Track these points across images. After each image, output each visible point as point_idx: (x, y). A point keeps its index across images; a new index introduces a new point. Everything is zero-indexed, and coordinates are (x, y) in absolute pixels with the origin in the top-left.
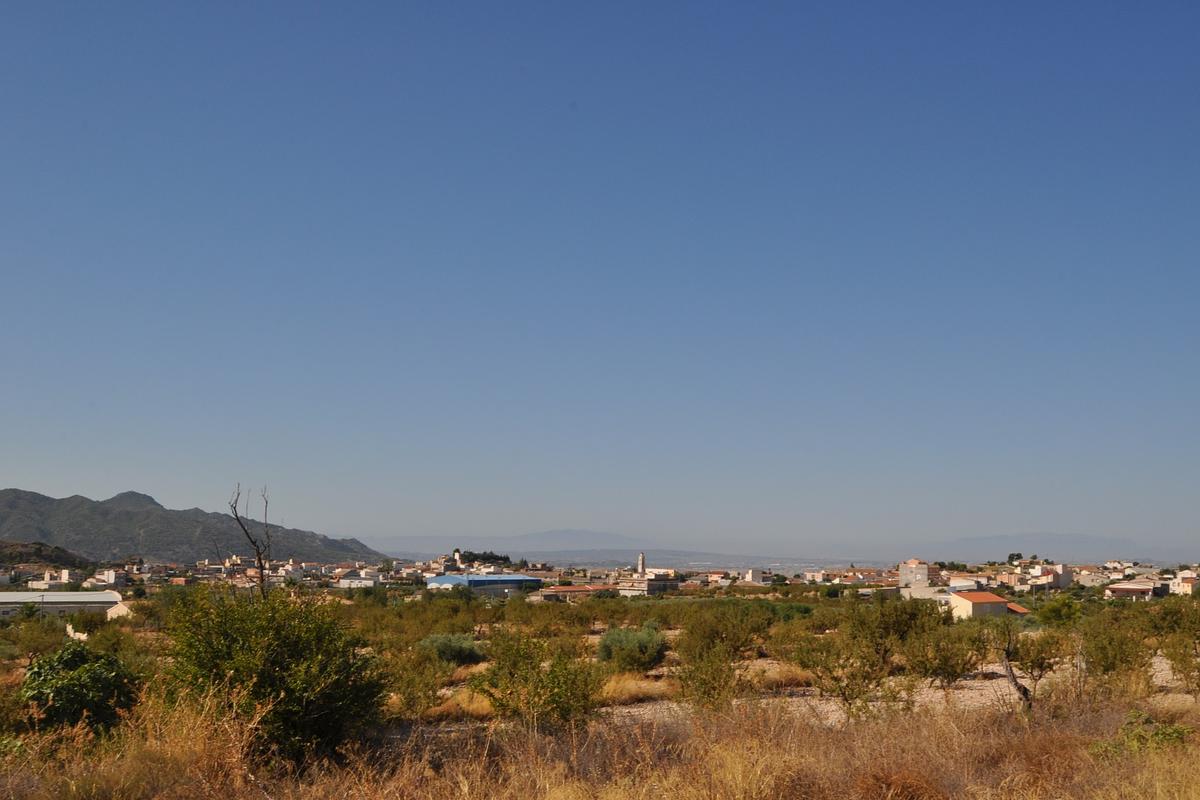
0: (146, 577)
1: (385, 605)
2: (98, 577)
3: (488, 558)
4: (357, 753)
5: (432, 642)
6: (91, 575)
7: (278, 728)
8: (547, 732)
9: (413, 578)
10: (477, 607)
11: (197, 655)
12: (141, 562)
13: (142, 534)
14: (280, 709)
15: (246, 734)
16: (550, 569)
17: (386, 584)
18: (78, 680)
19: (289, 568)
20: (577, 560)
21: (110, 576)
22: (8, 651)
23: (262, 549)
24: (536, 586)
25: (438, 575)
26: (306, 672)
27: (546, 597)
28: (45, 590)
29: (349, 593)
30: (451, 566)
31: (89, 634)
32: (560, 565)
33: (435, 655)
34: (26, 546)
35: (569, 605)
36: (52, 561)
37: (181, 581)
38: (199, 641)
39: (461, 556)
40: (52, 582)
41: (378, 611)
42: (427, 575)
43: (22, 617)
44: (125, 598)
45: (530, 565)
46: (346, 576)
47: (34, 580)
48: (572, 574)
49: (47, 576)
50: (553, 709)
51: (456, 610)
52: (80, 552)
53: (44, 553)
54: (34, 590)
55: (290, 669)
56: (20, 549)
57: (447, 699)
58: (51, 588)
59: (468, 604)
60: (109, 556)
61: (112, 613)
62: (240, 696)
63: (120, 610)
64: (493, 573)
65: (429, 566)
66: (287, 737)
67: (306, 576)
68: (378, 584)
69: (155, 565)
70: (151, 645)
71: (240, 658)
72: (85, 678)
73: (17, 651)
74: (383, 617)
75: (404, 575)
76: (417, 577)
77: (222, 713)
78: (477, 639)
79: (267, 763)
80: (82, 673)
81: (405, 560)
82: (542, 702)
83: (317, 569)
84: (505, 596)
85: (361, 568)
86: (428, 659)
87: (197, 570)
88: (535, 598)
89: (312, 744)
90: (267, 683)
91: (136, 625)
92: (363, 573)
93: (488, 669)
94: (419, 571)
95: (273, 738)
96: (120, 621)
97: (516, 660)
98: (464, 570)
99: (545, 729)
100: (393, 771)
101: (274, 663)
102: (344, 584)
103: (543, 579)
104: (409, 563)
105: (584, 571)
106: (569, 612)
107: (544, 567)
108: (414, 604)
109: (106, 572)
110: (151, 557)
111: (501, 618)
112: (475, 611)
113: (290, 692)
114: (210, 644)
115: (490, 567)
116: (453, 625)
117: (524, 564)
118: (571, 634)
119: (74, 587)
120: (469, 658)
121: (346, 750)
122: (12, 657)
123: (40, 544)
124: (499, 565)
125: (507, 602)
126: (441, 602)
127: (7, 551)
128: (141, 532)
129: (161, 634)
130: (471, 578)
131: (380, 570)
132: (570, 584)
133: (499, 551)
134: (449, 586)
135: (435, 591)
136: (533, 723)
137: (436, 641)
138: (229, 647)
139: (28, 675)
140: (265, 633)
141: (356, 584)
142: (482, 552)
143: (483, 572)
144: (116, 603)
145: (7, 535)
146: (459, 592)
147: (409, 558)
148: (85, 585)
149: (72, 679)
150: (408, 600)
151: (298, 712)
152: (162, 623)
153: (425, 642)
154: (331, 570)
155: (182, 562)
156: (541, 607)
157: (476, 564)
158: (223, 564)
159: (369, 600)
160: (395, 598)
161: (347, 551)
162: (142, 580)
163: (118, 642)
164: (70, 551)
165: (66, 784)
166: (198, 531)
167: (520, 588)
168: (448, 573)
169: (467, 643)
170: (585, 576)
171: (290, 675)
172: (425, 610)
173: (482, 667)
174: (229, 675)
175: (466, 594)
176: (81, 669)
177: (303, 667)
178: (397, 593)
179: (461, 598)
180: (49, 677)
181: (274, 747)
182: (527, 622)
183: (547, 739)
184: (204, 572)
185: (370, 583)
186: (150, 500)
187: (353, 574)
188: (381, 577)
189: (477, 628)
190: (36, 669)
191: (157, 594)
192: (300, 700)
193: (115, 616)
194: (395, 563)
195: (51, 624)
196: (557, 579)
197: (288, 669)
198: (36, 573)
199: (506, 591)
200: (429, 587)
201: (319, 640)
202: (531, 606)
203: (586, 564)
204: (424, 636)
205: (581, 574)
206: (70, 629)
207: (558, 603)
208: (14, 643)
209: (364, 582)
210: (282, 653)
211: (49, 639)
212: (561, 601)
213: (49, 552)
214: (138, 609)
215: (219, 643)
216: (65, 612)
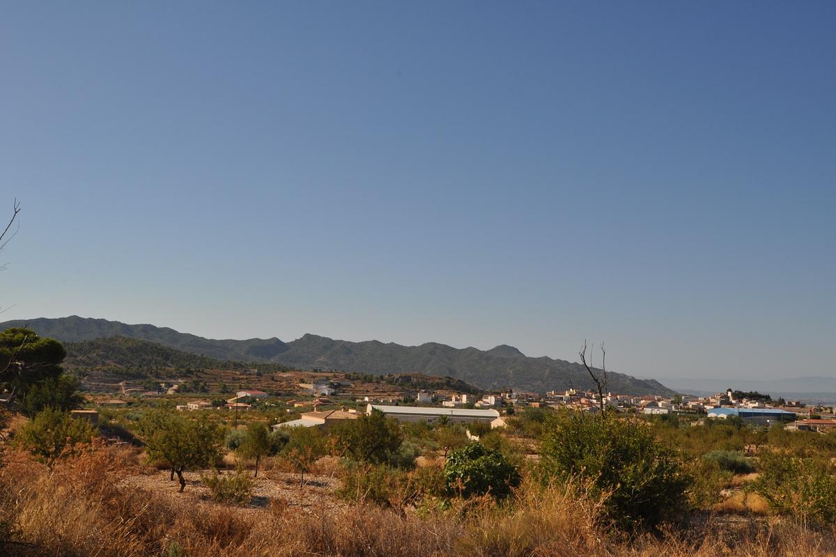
0: (514, 401)
1: (677, 427)
2: (484, 400)
3: (753, 397)
4: (671, 531)
5: (714, 456)
6: (480, 399)
7: (615, 508)
8: (814, 529)
9: (697, 409)
10: (746, 432)
11: (560, 454)
12: (511, 392)
13: (511, 373)
14: (616, 496)
15: (595, 511)
16: (803, 406)
17: (677, 412)
18: (478, 466)
19: (609, 399)
20: (824, 400)
21: (491, 400)
22: (432, 445)
23: (601, 385)
24: (792, 418)
25: (716, 407)
26: (634, 471)
27: (800, 427)
28: (453, 407)
29: (651, 416)
30: (725, 401)
31: (480, 437)
32: (810, 404)
33: (716, 465)
34: (441, 379)
35: (819, 435)
36: (457, 389)
37: (537, 404)
38: (561, 445)
39: (733, 394)
40: (457, 402)
41: (672, 431)
42: (707, 407)
43: (439, 423)
44: (502, 415)
45: (787, 403)
46: (648, 406)
47: (446, 401)
48: (821, 410)
49: (454, 398)
50: (818, 512)
51: (730, 434)
52: (474, 384)
53: (451, 384)
54: (446, 407)
55: (622, 468)
56: (437, 381)
57: (728, 498)
58: (456, 406)
59: (739, 429)
60: (491, 387)
61: (494, 424)
62: (590, 484)
63: (499, 422)
64: (758, 408)
65: (709, 400)
66: (621, 515)
67: (620, 405)
68: (671, 412)
69: (520, 394)
70: (520, 446)
71: (589, 458)
72: (482, 465)
73: (437, 445)
74: (676, 436)
75: (691, 406)
76: (699, 408)
77: (578, 495)
78: (747, 455)
79: (608, 532)
80: (480, 462)
81: (691, 396)
82: (810, 506)
83: (627, 400)
84: (768, 425)
85: (659, 400)
86: (712, 468)
87: (547, 398)
88: (792, 427)
89: (638, 522)
90: (607, 477)
91: (509, 433)
92: (660, 404)
93: (758, 478)
94: (702, 404)
95: (612, 516)
96: (499, 429)
97: (780, 473)
98: (735, 404)
99: (812, 527)
100: (697, 548)
101: (611, 463)
102: (648, 411)
103: (797, 413)
104: (695, 398)
105: (831, 408)
106: (820, 439)
107: (798, 404)
108: (698, 428)
109: (489, 397)
110: (518, 389)
111: (766, 441)
112: (745, 435)
113: (623, 484)
114: (568, 448)
115: (755, 403)
116: (728, 444)
117: (782, 402)
118: (822, 456)
119: (470, 406)
120: (743, 469)
121: (663, 528)
122: (435, 449)
123: (449, 378)
124: (762, 402)
125: (769, 430)
126: (719, 427)
127: (430, 382)
128: (511, 371)
129: (526, 439)
130: (741, 410)
131: (672, 402)
132: (819, 418)
133: (762, 391)
134: (725, 416)
135: (714, 419)
136: (803, 521)
137: (716, 455)
138: (580, 451)
139: (448, 461)
140: (605, 442)
141: (655, 411)
142: (749, 392)
143: (750, 406)
144: (496, 418)
145: (429, 371)
146: (731, 420)
147: (694, 395)
148: (477, 405)
149: (474, 465)
150: (694, 424)
151: (629, 498)
152: (525, 433)
153: (708, 456)
154: (638, 401)
155: (537, 392)
156: (796, 435)
157: (744, 400)
158: (564, 394)
159: (666, 424)
160: (684, 423)
161: (649, 388)
162: (512, 403)
163: (499, 443)
164: (467, 383)
165: (481, 533)
166: (548, 371)
167: (779, 420)
168: (723, 406)
169: (740, 458)
170: (832, 412)
171: (622, 473)
172: (707, 433)
173: (752, 477)
174: (583, 470)
175: (739, 422)
176: (479, 459)
177: (631, 468)
178: (685, 419)
179: (734, 424)
180: (460, 463)
181: (614, 521)
182: (786, 445)
183: (815, 534)
184: (552, 400)
185: (666, 411)
186: (516, 350)
187: (654, 405)
188: (673, 407)
189: (747, 448)
190: (452, 458)
191: (522, 413)
192: (629, 491)
193: (496, 426)
194: (683, 397)
195: (457, 429)
196: (809, 414)
197: (621, 468)
198: (447, 396)
199: (768, 421)
200: (709, 416)
201: (642, 449)
202: (788, 433)
203: (831, 403)
204: (707, 451)
205: (829, 411)
206: (468, 433)
207: (810, 432)
208: (436, 440)
209: (661, 410)
210: (617, 457)
211: (457, 439)
212: (812, 431)
213: (455, 384)
214: (510, 423)
215: (575, 448)
216: (465, 422)
